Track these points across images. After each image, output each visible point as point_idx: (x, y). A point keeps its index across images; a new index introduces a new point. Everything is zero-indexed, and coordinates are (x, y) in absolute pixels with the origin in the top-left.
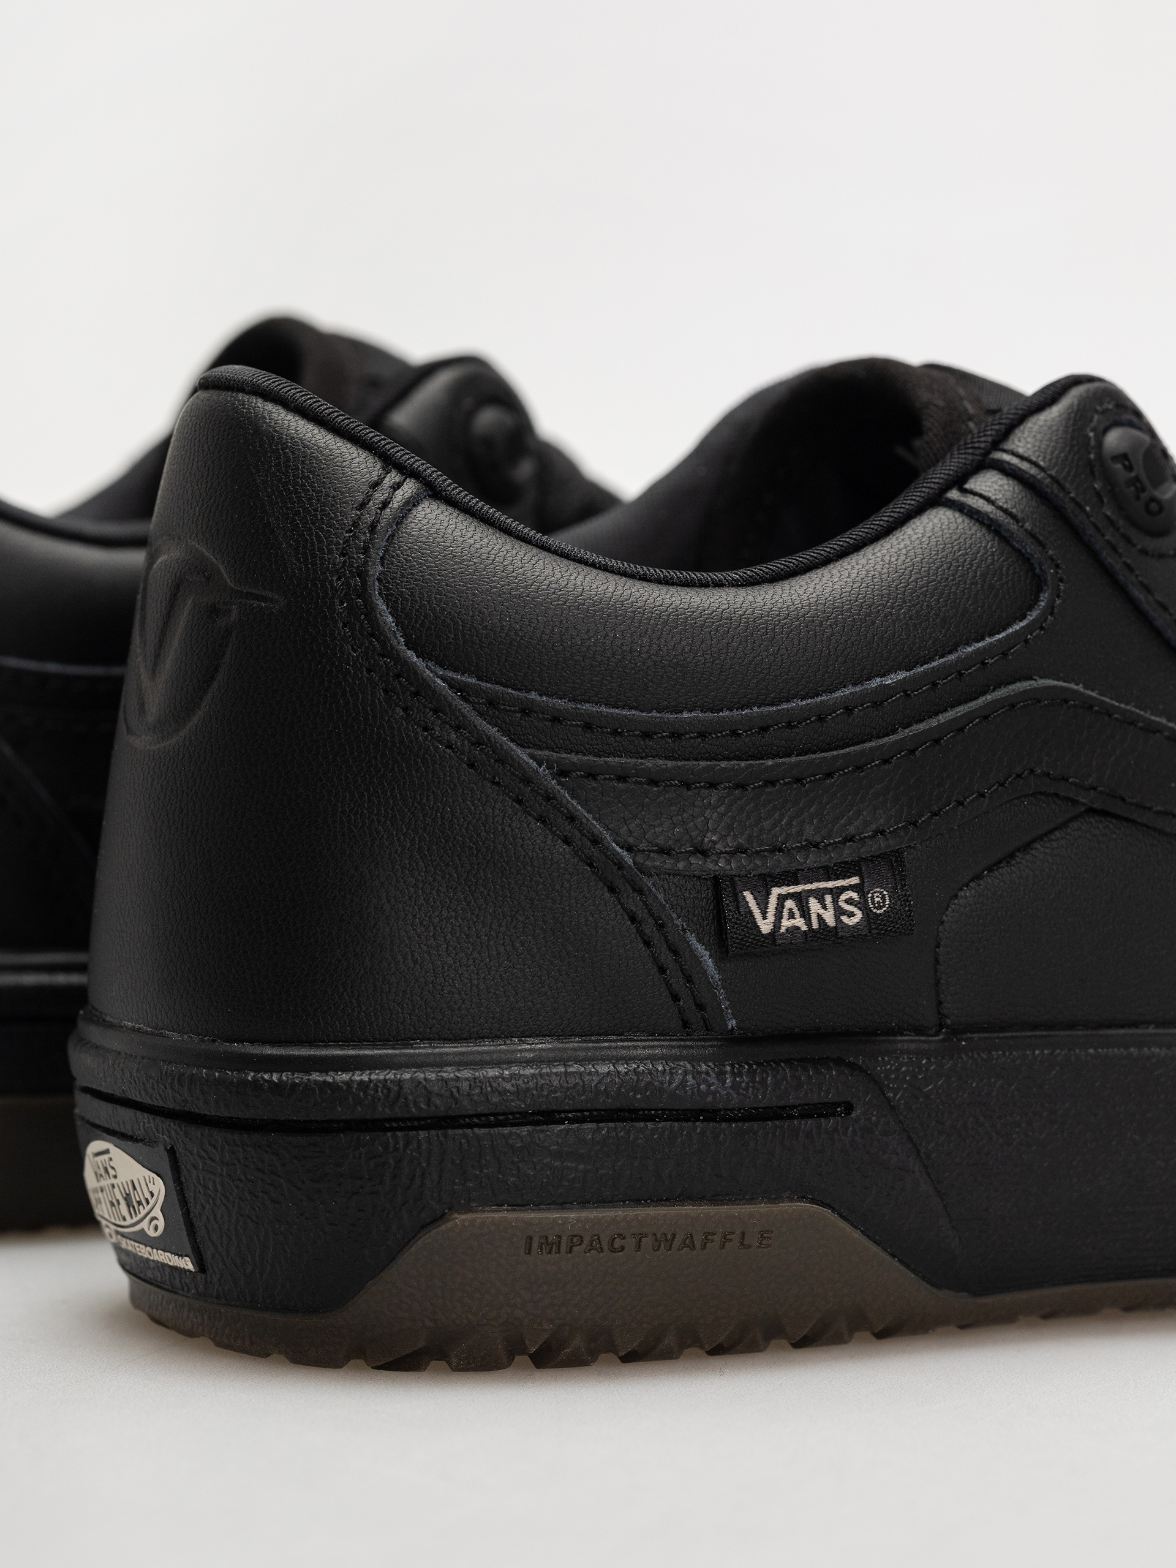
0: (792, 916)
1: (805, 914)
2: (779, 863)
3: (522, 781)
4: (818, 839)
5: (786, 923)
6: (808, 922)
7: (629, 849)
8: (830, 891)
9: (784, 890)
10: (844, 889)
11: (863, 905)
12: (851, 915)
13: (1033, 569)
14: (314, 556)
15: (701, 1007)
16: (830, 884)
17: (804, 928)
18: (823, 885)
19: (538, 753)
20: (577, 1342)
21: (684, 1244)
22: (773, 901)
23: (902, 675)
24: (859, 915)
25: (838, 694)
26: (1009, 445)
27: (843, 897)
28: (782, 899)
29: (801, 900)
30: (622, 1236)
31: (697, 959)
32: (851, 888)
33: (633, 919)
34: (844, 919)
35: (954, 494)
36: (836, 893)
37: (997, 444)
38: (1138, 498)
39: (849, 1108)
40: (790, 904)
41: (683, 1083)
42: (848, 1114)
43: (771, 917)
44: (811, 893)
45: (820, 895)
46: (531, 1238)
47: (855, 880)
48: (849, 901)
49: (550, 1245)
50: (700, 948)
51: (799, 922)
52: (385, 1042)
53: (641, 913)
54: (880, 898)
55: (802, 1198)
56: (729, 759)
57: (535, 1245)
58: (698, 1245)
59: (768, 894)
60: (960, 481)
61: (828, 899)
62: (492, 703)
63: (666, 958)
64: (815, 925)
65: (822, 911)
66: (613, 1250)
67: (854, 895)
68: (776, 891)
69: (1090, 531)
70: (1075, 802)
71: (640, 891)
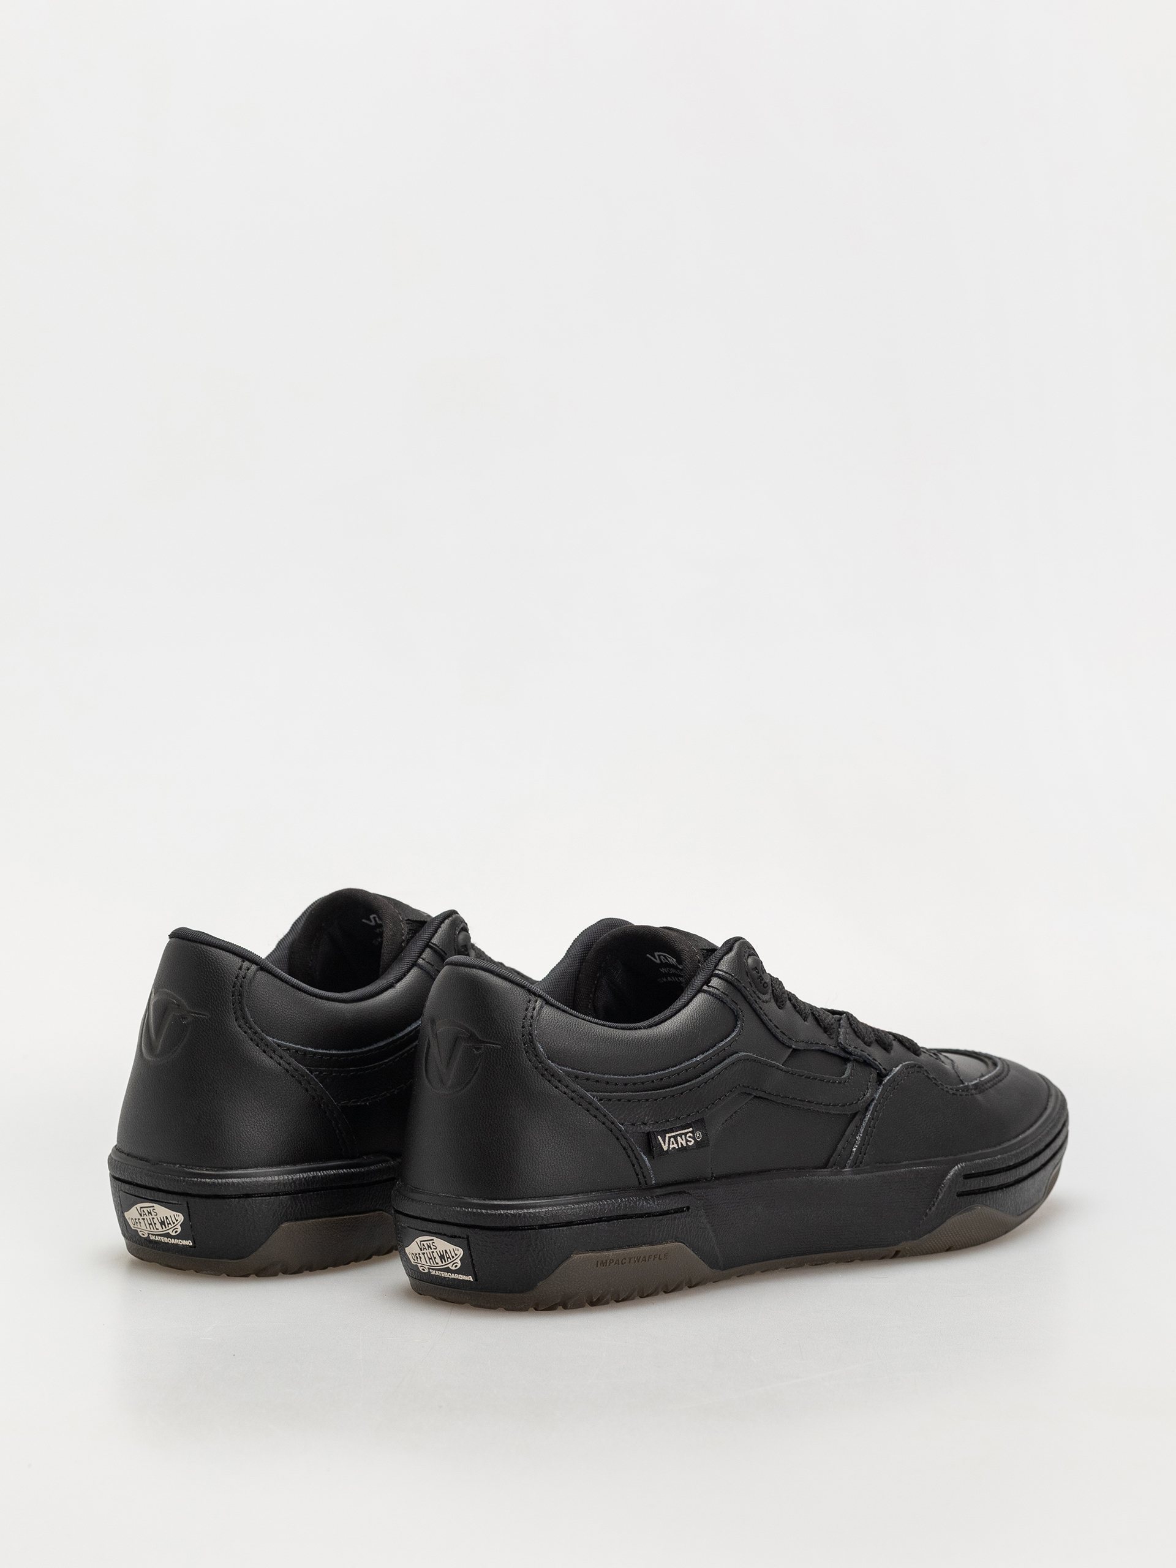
0: (673, 1144)
1: (677, 1143)
2: (668, 1126)
3: (589, 1104)
4: (679, 1116)
5: (671, 1146)
6: (678, 1146)
7: (622, 1124)
8: (683, 1134)
9: (670, 1135)
10: (688, 1133)
11: (693, 1138)
12: (691, 1141)
13: (734, 1013)
14: (512, 1028)
15: (644, 1177)
16: (683, 1131)
17: (677, 1147)
18: (681, 1132)
19: (594, 1093)
20: (609, 1297)
21: (643, 1260)
22: (667, 1139)
23: (702, 1056)
24: (693, 1141)
25: (683, 1065)
26: (719, 967)
27: (688, 1136)
28: (670, 1138)
29: (675, 1137)
30: (625, 1259)
31: (644, 1161)
32: (690, 1132)
33: (624, 1149)
34: (688, 1143)
35: (705, 988)
36: (686, 1134)
37: (715, 968)
38: (761, 983)
39: (688, 1208)
40: (672, 1139)
41: (643, 1205)
42: (688, 1210)
43: (667, 1145)
44: (678, 1135)
45: (680, 1135)
46: (598, 1262)
47: (691, 1129)
48: (690, 1137)
49: (604, 1263)
50: (644, 1157)
51: (675, 1146)
52: (534, 1198)
53: (627, 1146)
54: (699, 1135)
55: (676, 1241)
56: (651, 1091)
57: (599, 1264)
58: (647, 1260)
59: (666, 1136)
60: (707, 982)
61: (683, 1136)
62: (577, 1077)
63: (635, 1161)
64: (680, 1146)
65: (682, 1141)
66: (622, 1264)
67: (691, 1135)
68: (668, 1135)
69: (750, 997)
70: (751, 1094)
71: (626, 1139)
